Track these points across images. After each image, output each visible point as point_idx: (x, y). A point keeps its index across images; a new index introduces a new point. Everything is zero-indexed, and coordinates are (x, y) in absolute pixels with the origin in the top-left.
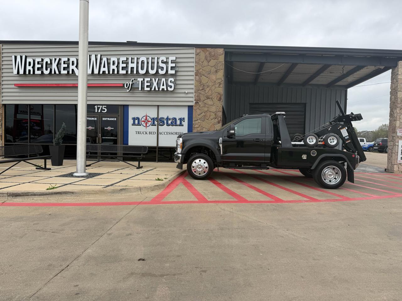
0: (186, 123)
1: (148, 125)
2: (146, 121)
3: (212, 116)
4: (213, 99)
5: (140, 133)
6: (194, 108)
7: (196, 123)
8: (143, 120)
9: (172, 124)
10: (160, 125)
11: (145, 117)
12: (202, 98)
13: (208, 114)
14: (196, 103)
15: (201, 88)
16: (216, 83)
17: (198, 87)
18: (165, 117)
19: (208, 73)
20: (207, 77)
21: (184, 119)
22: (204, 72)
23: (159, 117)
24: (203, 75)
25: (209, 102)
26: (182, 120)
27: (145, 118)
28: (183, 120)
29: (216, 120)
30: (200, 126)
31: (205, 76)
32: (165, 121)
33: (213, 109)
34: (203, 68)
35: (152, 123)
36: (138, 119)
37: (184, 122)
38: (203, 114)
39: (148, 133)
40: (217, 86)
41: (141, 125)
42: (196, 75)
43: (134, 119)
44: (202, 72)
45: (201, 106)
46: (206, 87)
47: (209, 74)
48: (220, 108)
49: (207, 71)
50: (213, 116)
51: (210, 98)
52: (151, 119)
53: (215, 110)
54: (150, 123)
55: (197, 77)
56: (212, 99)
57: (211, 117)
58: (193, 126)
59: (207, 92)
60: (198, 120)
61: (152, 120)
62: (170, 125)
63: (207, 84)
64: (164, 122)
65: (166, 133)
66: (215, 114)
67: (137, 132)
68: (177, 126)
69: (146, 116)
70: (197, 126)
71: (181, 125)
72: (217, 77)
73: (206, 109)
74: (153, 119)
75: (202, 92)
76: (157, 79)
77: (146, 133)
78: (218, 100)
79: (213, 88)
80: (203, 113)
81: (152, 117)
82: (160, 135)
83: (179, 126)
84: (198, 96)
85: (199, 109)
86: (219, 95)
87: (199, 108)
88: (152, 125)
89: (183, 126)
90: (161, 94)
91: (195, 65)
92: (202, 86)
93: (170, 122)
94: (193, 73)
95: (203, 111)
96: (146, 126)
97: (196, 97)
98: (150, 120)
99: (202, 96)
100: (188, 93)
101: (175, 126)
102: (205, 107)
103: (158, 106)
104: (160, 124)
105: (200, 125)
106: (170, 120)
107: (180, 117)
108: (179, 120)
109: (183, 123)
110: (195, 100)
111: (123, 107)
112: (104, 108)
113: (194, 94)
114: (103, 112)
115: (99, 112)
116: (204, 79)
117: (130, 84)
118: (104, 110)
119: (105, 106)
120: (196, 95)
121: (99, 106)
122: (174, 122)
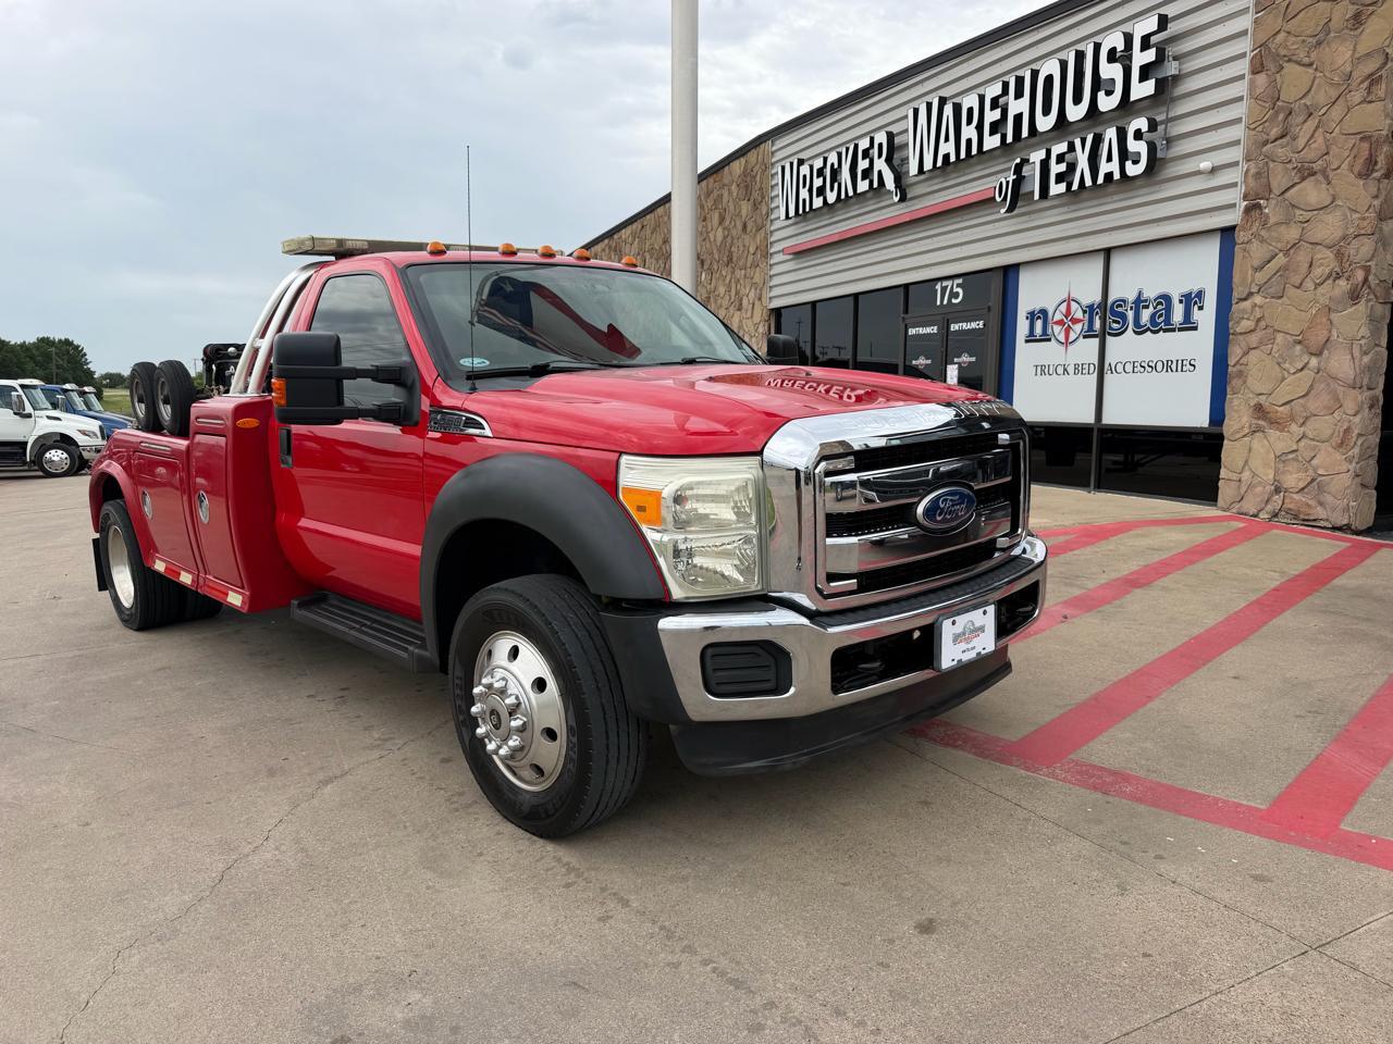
0: (1206, 317)
1: (1072, 336)
2: (1068, 321)
3: (1322, 265)
4: (1331, 175)
5: (1046, 370)
6: (1240, 236)
7: (1244, 311)
8: (1058, 317)
9: (1154, 327)
11: (1065, 304)
12: (1279, 181)
13: (1302, 257)
14: (1248, 210)
15: (1275, 132)
16: (1355, 84)
17: (1260, 129)
18: (1131, 297)
19: (1314, 40)
20: (1304, 65)
21: (1200, 294)
22: (1293, 44)
24: (1289, 61)
25: (1312, 193)
26: (1192, 300)
27: (1063, 308)
28: (1196, 303)
29: (1342, 283)
30: (1263, 324)
31: (1299, 63)
32: (1130, 315)
33: (1329, 227)
34: (1288, 27)
35: (1086, 328)
36: (1044, 312)
37: (1201, 308)
38: (1281, 260)
39: (1071, 369)
40: (1357, 97)
41: (1049, 340)
42: (1257, 69)
43: (1032, 316)
44: (1286, 47)
45: (1272, 220)
46: (1301, 119)
47: (1319, 43)
48: (1364, 219)
49: (1308, 32)
50: (1326, 261)
51: (1314, 174)
52: (1085, 312)
53: (1338, 234)
54: (1078, 327)
55: (1262, 79)
56: (1326, 177)
57: (1318, 272)
58: (1231, 324)
59: (1301, 142)
60: (1251, 294)
61: (1087, 316)
62: (1148, 329)
63: (1307, 101)
64: (1123, 317)
65: (1129, 368)
66: (1339, 255)
67: (1039, 369)
68: (1173, 330)
69: (1069, 300)
70: (1249, 323)
71: (1189, 325)
72: (1362, 49)
73: (1293, 233)
74: (1090, 310)
75: (1280, 150)
77: (1065, 370)
78: (1360, 175)
79: (1336, 113)
80: (1281, 255)
82: (1108, 377)
83: (1180, 330)
84: (1258, 175)
85: (1263, 241)
86: (1366, 145)
87: (1263, 233)
88: (1085, 337)
89: (1195, 329)
90: (1116, 198)
91: (1256, 21)
92: (1281, 117)
93: (1146, 315)
94: (1243, 67)
95: (1279, 245)
96: (1067, 343)
97: (1250, 180)
98: (1079, 315)
99: (1280, 166)
100: (1214, 170)
101: (1165, 331)
102: (1287, 223)
103: (1108, 253)
104: (1111, 328)
105: (1259, 320)
106: (1147, 307)
107: (1185, 290)
108: (1181, 302)
109: (1197, 315)
110: (1245, 197)
111: (1001, 274)
112: (958, 286)
113: (1243, 166)
114: (954, 301)
115: (945, 302)
116: (1294, 81)
117: (1008, 182)
118: (956, 295)
119: (960, 281)
120: (1253, 171)
121: (945, 284)
122: (1161, 316)
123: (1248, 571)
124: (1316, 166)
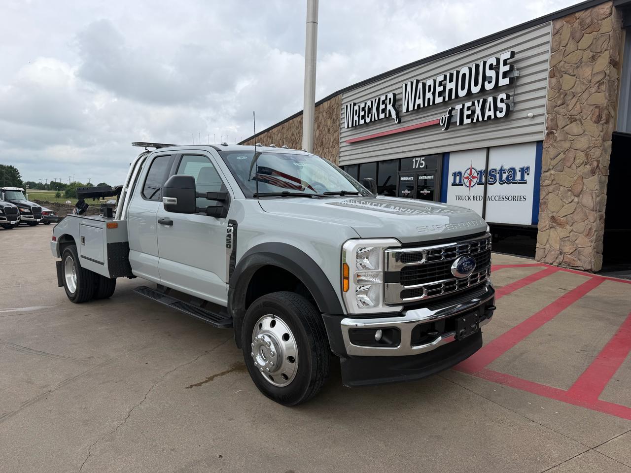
0: (530, 178)
1: (472, 184)
2: (470, 177)
3: (579, 159)
4: (583, 121)
5: (461, 198)
6: (545, 145)
7: (546, 176)
8: (466, 175)
9: (508, 182)
10: (489, 184)
11: (469, 170)
12: (561, 123)
13: (571, 155)
14: (548, 134)
15: (559, 102)
16: (592, 85)
17: (553, 101)
18: (498, 168)
19: (576, 66)
20: (571, 75)
21: (528, 168)
22: (567, 66)
23: (489, 169)
24: (566, 73)
25: (575, 128)
26: (524, 171)
27: (469, 171)
28: (526, 172)
29: (588, 166)
30: (554, 182)
31: (569, 74)
32: (498, 176)
33: (582, 143)
34: (565, 59)
35: (478, 180)
36: (460, 173)
37: (528, 174)
38: (562, 156)
39: (472, 198)
40: (593, 90)
41: (462, 185)
42: (552, 76)
43: (455, 175)
44: (564, 68)
45: (558, 139)
46: (570, 98)
47: (578, 67)
48: (597, 140)
49: (573, 62)
50: (581, 158)
51: (575, 121)
52: (478, 174)
53: (586, 146)
54: (475, 180)
55: (554, 80)
56: (581, 122)
57: (577, 161)
58: (541, 182)
59: (570, 107)
60: (549, 169)
61: (479, 175)
62: (505, 182)
63: (573, 90)
64: (495, 177)
65: (497, 198)
66: (587, 155)
67: (458, 197)
68: (516, 183)
69: (471, 169)
70: (549, 181)
71: (523, 181)
72: (595, 71)
73: (567, 145)
74: (480, 173)
75: (562, 110)
76: (481, 101)
77: (469, 198)
78: (595, 122)
79: (585, 96)
80: (562, 153)
81: (479, 169)
82: (488, 202)
83: (519, 183)
84: (552, 120)
85: (554, 147)
86: (597, 110)
87: (554, 144)
88: (478, 184)
89: (526, 183)
90: (492, 126)
91: (551, 56)
92: (562, 96)
93: (504, 176)
94: (546, 75)
95: (561, 150)
96: (470, 187)
97: (549, 122)
98: (475, 175)
99: (562, 117)
100: (534, 117)
101: (513, 183)
102: (565, 140)
103: (488, 149)
104: (489, 181)
105: (553, 181)
106: (505, 173)
107: (522, 166)
108: (520, 171)
109: (526, 177)
110: (547, 129)
111: (442, 156)
112: (423, 160)
113: (546, 116)
114: (421, 166)
115: (417, 167)
116: (567, 82)
117: (445, 118)
118: (422, 164)
119: (424, 158)
120: (550, 118)
121: (417, 159)
122: (511, 177)
123: (550, 288)
124: (577, 117)
